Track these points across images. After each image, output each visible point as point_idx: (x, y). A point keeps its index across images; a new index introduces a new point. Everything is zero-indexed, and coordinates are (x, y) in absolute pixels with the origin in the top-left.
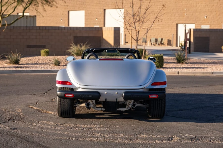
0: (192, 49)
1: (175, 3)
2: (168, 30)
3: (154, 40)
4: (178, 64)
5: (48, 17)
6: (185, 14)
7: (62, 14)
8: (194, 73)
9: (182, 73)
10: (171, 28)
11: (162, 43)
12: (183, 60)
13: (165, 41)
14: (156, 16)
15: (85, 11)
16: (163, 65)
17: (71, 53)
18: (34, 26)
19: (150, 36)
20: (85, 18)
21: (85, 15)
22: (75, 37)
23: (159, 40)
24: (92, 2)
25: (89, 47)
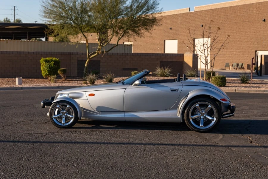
0: (263, 72)
1: (254, 33)
2: (248, 56)
3: (236, 65)
4: (242, 84)
5: (148, 45)
6: (263, 42)
7: (159, 43)
8: (248, 91)
9: (239, 90)
10: (251, 54)
11: (243, 67)
12: (247, 81)
13: (245, 66)
14: (222, 45)
15: (178, 40)
16: (225, 84)
17: (157, 74)
18: (131, 53)
19: (233, 61)
20: (178, 47)
21: (178, 44)
22: (161, 62)
23: (240, 65)
24: (184, 33)
25: (171, 69)
